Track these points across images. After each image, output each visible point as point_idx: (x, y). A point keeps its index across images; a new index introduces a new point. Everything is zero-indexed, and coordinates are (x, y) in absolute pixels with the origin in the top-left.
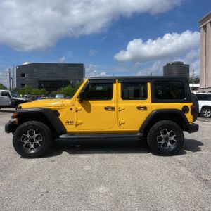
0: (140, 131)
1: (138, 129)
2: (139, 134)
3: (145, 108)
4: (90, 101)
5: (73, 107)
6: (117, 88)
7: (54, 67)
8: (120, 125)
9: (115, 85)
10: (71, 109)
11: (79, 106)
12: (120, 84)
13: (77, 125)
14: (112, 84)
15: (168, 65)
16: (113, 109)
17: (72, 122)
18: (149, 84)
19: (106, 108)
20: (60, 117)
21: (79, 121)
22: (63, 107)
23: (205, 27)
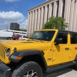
0: (75, 60)
9: (68, 35)
10: (51, 50)
15: (12, 23)
20: (44, 56)
22: (47, 48)
23: (30, 13)
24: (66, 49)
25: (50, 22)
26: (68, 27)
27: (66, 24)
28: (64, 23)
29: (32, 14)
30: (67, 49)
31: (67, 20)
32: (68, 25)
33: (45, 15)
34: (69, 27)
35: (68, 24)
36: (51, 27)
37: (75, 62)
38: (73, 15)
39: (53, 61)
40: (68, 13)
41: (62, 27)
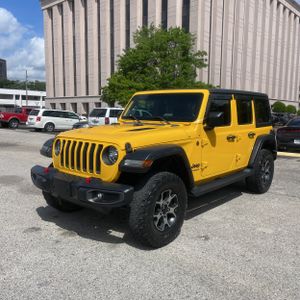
0: (248, 167)
1: (246, 165)
11: (205, 138)
17: (199, 166)
22: (188, 140)
23: (50, 10)
24: (228, 138)
25: (139, 48)
26: (205, 66)
27: (199, 53)
28: (190, 51)
29: (62, 14)
30: (231, 138)
31: (202, 41)
32: (205, 57)
33: (115, 21)
34: (209, 65)
35: (205, 54)
36: (146, 69)
37: (248, 171)
38: (219, 20)
39: (202, 170)
40: (203, 11)
41: (184, 68)
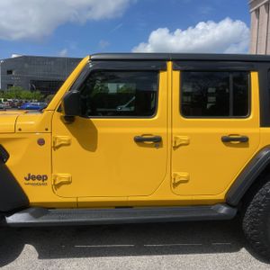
0: (227, 202)
1: (221, 196)
2: (224, 210)
3: (244, 141)
4: (94, 120)
5: (46, 137)
6: (169, 85)
7: (53, 63)
8: (175, 185)
9: (162, 75)
11: (63, 133)
12: (177, 74)
13: (58, 186)
14: (157, 72)
16: (157, 141)
17: (44, 178)
18: (254, 77)
19: (140, 140)
20: (9, 163)
21: (64, 176)
23: (257, 10)
